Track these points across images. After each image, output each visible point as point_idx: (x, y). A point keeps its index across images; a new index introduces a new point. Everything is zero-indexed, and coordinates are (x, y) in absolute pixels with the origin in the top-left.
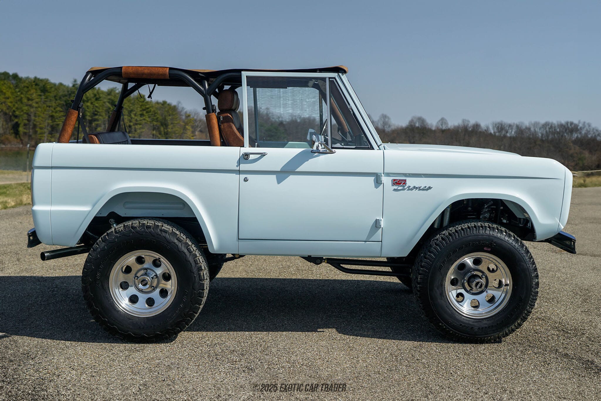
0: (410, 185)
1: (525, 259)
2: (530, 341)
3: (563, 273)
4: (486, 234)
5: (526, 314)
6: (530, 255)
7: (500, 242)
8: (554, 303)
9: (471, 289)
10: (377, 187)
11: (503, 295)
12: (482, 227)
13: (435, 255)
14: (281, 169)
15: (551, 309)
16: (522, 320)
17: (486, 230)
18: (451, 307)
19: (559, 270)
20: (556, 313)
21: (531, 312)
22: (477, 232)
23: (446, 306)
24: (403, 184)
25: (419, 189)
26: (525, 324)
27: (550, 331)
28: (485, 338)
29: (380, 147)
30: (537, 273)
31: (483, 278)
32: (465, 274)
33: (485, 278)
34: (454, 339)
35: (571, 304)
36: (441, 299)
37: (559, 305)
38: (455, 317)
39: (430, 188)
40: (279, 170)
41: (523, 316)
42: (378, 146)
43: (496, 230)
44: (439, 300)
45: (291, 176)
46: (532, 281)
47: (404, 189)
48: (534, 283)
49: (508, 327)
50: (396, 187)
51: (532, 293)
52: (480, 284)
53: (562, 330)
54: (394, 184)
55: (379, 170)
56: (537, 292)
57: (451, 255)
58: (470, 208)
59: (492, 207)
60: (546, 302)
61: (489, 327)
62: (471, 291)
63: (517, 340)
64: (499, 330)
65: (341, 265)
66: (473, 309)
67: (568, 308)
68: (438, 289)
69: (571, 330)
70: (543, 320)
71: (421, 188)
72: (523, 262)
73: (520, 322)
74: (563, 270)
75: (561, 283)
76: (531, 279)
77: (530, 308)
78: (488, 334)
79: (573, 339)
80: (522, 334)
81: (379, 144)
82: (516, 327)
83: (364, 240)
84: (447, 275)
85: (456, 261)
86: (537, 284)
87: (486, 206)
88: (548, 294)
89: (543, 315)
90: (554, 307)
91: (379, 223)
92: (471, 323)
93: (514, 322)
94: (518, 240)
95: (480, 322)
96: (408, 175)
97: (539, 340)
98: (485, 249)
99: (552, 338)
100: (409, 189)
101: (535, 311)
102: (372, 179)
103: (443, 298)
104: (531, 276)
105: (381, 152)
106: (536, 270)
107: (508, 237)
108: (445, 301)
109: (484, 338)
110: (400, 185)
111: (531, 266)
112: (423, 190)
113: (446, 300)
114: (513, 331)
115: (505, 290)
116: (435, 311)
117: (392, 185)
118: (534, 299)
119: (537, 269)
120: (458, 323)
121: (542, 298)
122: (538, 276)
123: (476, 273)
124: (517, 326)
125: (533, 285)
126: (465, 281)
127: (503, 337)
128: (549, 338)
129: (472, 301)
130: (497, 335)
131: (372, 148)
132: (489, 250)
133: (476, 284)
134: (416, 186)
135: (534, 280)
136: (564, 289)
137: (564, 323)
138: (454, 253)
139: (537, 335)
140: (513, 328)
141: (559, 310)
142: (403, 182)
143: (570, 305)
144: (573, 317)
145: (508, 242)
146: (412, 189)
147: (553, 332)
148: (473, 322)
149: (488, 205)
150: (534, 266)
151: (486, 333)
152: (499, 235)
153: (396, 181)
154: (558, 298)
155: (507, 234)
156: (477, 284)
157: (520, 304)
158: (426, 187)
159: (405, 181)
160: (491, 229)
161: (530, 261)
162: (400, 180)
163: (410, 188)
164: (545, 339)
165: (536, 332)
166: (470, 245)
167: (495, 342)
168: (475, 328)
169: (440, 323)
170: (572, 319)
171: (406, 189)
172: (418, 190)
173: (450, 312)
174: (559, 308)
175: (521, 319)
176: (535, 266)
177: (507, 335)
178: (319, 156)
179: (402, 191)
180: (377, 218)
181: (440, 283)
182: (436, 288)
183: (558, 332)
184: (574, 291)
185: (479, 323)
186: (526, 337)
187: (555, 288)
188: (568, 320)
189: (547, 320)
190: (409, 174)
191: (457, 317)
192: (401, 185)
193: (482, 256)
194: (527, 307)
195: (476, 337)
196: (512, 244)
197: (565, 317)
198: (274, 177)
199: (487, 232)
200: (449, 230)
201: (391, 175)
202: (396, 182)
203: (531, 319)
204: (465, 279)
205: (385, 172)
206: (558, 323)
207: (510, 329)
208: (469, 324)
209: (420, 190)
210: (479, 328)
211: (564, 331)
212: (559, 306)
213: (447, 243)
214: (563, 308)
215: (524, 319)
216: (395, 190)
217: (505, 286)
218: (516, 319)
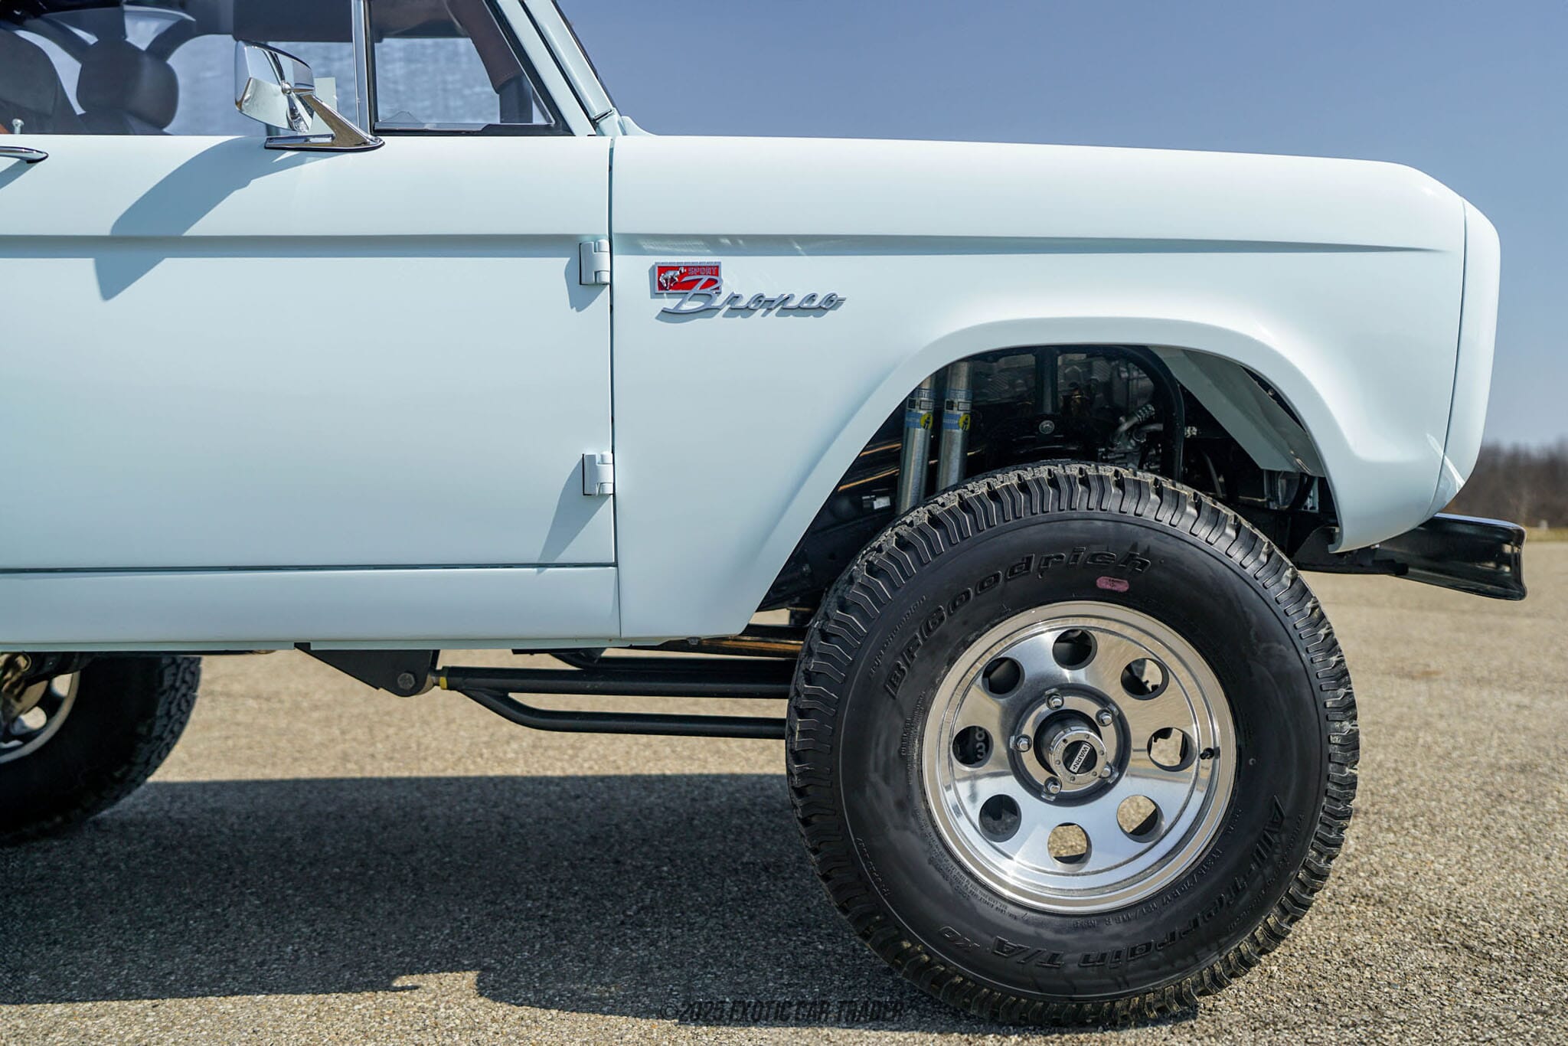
0: (736, 293)
1: (1290, 628)
2: (1325, 1005)
3: (1442, 734)
4: (1103, 516)
5: (1303, 885)
6: (1313, 609)
7: (1171, 548)
8: (1418, 834)
9: (1050, 779)
10: (579, 303)
11: (1198, 798)
12: (1085, 481)
13: (865, 618)
14: (112, 231)
15: (1410, 856)
16: (1285, 911)
17: (1103, 492)
18: (951, 862)
19: (1427, 724)
20: (1431, 873)
21: (1323, 876)
22: (1064, 505)
23: (931, 861)
24: (704, 287)
25: (783, 306)
26: (1307, 929)
27: (1411, 950)
28: (1118, 1005)
29: (603, 123)
30: (1347, 694)
31: (1102, 722)
32: (1022, 711)
33: (1112, 728)
34: (973, 1012)
35: (1484, 836)
36: (906, 828)
37: (1439, 841)
38: (973, 907)
39: (832, 302)
40: (106, 231)
41: (1288, 895)
42: (594, 123)
43: (1153, 497)
44: (894, 834)
45: (168, 262)
46: (1327, 728)
47: (708, 311)
48: (1335, 739)
49: (1220, 949)
50: (669, 302)
51: (1329, 785)
52: (1084, 751)
53: (1462, 944)
54: (661, 287)
55: (590, 223)
56: (1352, 783)
57: (942, 619)
58: (1047, 425)
59: (1153, 427)
60: (1389, 829)
61: (1134, 949)
62: (1052, 788)
63: (1266, 1001)
64: (1178, 963)
65: (511, 695)
66: (1060, 866)
67: (1473, 851)
68: (886, 779)
69: (1502, 944)
70: (1380, 901)
71: (790, 304)
72: (1280, 643)
73: (1277, 924)
74: (1442, 725)
75: (1437, 762)
76: (1323, 719)
77: (1321, 854)
78: (1127, 984)
79: (1519, 987)
80: (1292, 971)
81: (596, 110)
82: (1258, 944)
83: (536, 561)
84: (926, 711)
85: (966, 645)
86: (1352, 743)
87: (1125, 427)
88: (1395, 800)
89: (1379, 882)
90: (1420, 849)
91: (596, 471)
92: (1048, 934)
93: (1245, 925)
94: (1256, 537)
95: (1092, 927)
96: (727, 241)
97: (1365, 997)
98: (1103, 583)
99: (1425, 986)
100: (734, 311)
101: (1349, 865)
102: (557, 266)
103: (912, 820)
104: (1320, 706)
105: (602, 143)
106: (1341, 676)
107: (1208, 523)
108: (924, 837)
109: (1113, 1003)
110: (691, 292)
111: (1319, 657)
112: (800, 310)
113: (930, 829)
114: (1246, 963)
115: (1205, 775)
116: (877, 883)
117: (655, 295)
118: (1335, 816)
119: (1346, 673)
120: (985, 937)
121: (1373, 817)
122: (1352, 705)
123: (1072, 703)
124: (1261, 940)
125: (1333, 749)
126: (1024, 742)
127: (1200, 994)
128: (1411, 987)
129: (1054, 832)
130: (1170, 989)
131: (563, 128)
132: (1123, 586)
133: (1067, 749)
134: (768, 297)
135: (1337, 725)
136: (1450, 783)
137: (1470, 912)
138: (955, 607)
139: (1355, 972)
140: (1244, 952)
141: (1443, 860)
142: (705, 278)
143: (1483, 840)
144: (1499, 885)
145: (1206, 547)
146: (747, 310)
147: (1425, 956)
148: (1058, 931)
149: (1135, 420)
150: (1334, 659)
151: (1120, 979)
152: (1166, 516)
153: (670, 274)
154: (1434, 815)
155: (1205, 513)
156: (1073, 748)
157: (1274, 839)
158: (813, 297)
159: (715, 269)
160: (1129, 488)
161: (1314, 636)
162: (689, 269)
163: (742, 304)
164: (1394, 995)
165: (1353, 960)
166: (1028, 567)
167: (1164, 1016)
168: (1067, 957)
169: (903, 939)
170: (1498, 895)
171: (718, 309)
172: (778, 315)
173: (946, 885)
174: (1442, 852)
175: (1282, 907)
176: (1340, 662)
177: (1218, 983)
178: (302, 163)
179: (699, 322)
180: (588, 453)
181: (893, 752)
182: (875, 777)
183: (1446, 958)
184: (1489, 788)
185: (1088, 933)
186: (1310, 987)
187: (1417, 782)
188: (1484, 901)
189: (1395, 903)
190: (733, 238)
191: (981, 908)
192: (697, 289)
193: (1093, 623)
194: (1306, 852)
195: (1072, 1000)
196: (1226, 560)
197: (1470, 888)
198: (83, 269)
199: (1112, 504)
200: (936, 502)
201: (646, 246)
202: (672, 279)
203: (1330, 899)
204: (1024, 732)
205: (615, 230)
206: (1445, 915)
207: (1231, 957)
208: (1038, 939)
209: (786, 311)
210: (1086, 959)
211: (1470, 949)
212: (1440, 845)
213: (920, 561)
214: (1457, 852)
215: (1296, 908)
216: (667, 314)
217: (1203, 756)
218: (1259, 908)
